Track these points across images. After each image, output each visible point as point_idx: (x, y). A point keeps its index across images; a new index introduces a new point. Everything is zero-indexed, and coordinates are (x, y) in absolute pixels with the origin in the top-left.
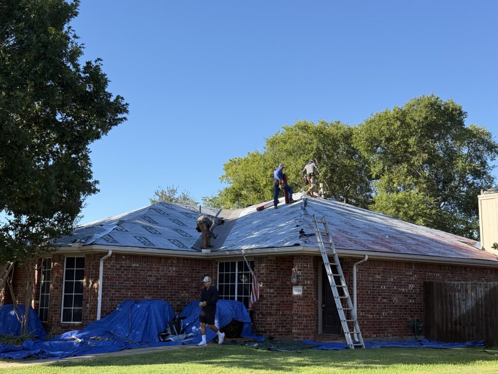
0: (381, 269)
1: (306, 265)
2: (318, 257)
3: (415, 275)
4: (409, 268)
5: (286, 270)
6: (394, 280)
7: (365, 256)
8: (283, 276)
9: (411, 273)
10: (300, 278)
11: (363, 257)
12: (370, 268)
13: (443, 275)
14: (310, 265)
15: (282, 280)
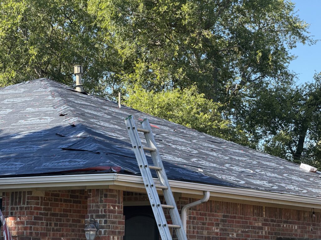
0: (220, 215)
1: (112, 208)
2: (140, 194)
3: (266, 227)
4: (259, 215)
5: (61, 215)
6: (237, 235)
7: (204, 192)
8: (55, 228)
9: (260, 225)
10: (103, 231)
11: (202, 194)
12: (205, 215)
13: (302, 228)
14: (118, 207)
15: (53, 235)
